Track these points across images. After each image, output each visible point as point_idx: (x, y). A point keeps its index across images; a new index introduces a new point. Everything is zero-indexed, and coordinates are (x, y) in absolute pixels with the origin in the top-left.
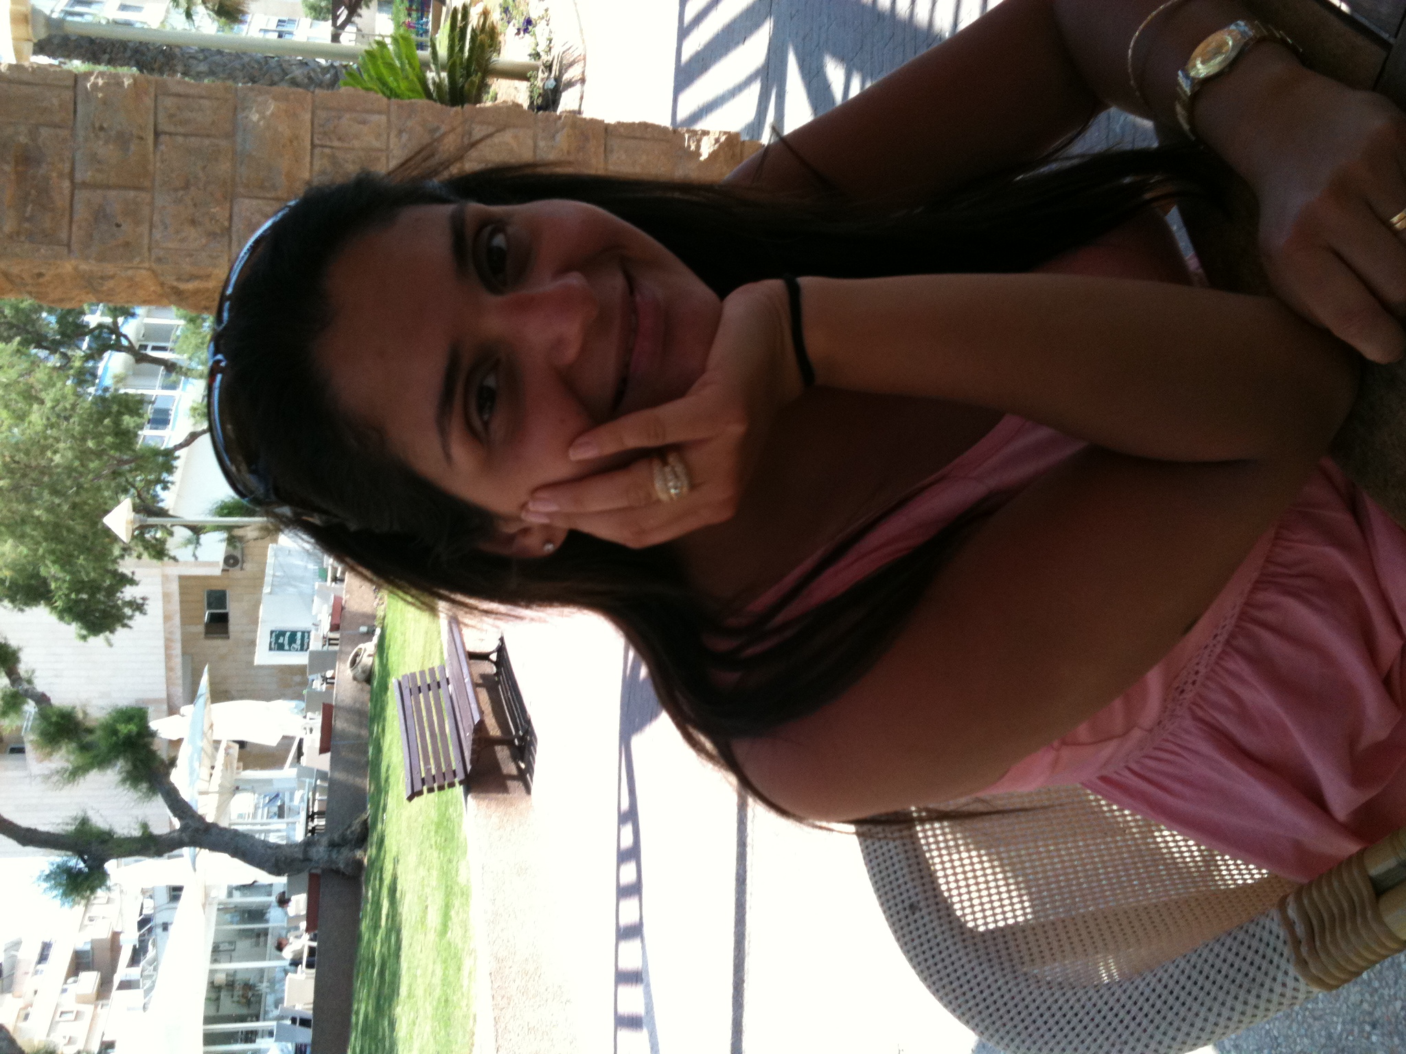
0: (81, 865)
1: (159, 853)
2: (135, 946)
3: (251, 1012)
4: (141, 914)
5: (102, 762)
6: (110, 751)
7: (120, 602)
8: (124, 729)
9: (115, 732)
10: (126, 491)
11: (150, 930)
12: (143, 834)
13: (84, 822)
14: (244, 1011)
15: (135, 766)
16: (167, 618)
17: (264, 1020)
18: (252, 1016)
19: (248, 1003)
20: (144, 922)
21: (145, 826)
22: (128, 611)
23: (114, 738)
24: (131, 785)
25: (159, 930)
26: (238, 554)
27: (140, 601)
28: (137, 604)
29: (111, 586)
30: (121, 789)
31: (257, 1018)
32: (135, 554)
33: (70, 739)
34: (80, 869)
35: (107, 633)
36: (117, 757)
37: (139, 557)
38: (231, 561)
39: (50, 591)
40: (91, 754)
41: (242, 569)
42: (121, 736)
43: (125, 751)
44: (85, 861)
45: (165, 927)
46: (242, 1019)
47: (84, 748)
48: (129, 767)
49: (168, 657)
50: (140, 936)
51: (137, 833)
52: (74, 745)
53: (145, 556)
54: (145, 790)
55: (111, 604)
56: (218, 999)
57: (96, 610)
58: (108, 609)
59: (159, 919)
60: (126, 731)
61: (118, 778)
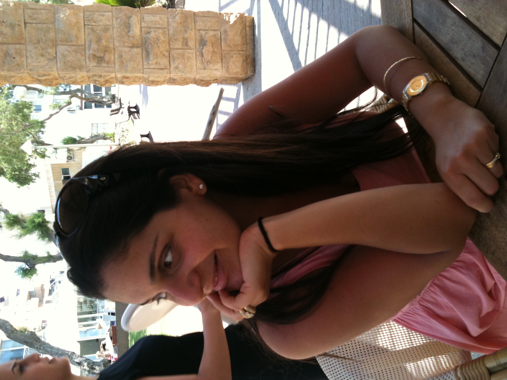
0: (27, 267)
1: (55, 261)
2: (50, 289)
3: (93, 310)
4: (51, 278)
5: (30, 231)
6: (33, 228)
7: (30, 174)
8: (37, 220)
9: (34, 222)
10: (28, 135)
11: (54, 283)
12: (48, 255)
13: (26, 252)
14: (91, 310)
15: (42, 233)
16: (48, 179)
19: (92, 307)
20: (52, 281)
21: (48, 253)
22: (34, 177)
23: (34, 224)
24: (42, 239)
25: (57, 284)
26: (72, 156)
27: (38, 174)
29: (27, 169)
30: (38, 241)
31: (96, 312)
32: (34, 157)
33: (18, 225)
34: (27, 268)
35: (27, 185)
36: (35, 230)
37: (36, 158)
38: (70, 158)
39: (4, 172)
40: (26, 229)
41: (74, 161)
42: (36, 223)
43: (38, 228)
44: (28, 265)
45: (60, 282)
46: (91, 313)
47: (23, 228)
48: (40, 233)
49: (50, 192)
50: (51, 286)
51: (46, 255)
52: (19, 227)
53: (38, 157)
54: (47, 241)
55: (27, 175)
56: (81, 307)
57: (22, 177)
58: (26, 177)
59: (57, 280)
61: (37, 237)
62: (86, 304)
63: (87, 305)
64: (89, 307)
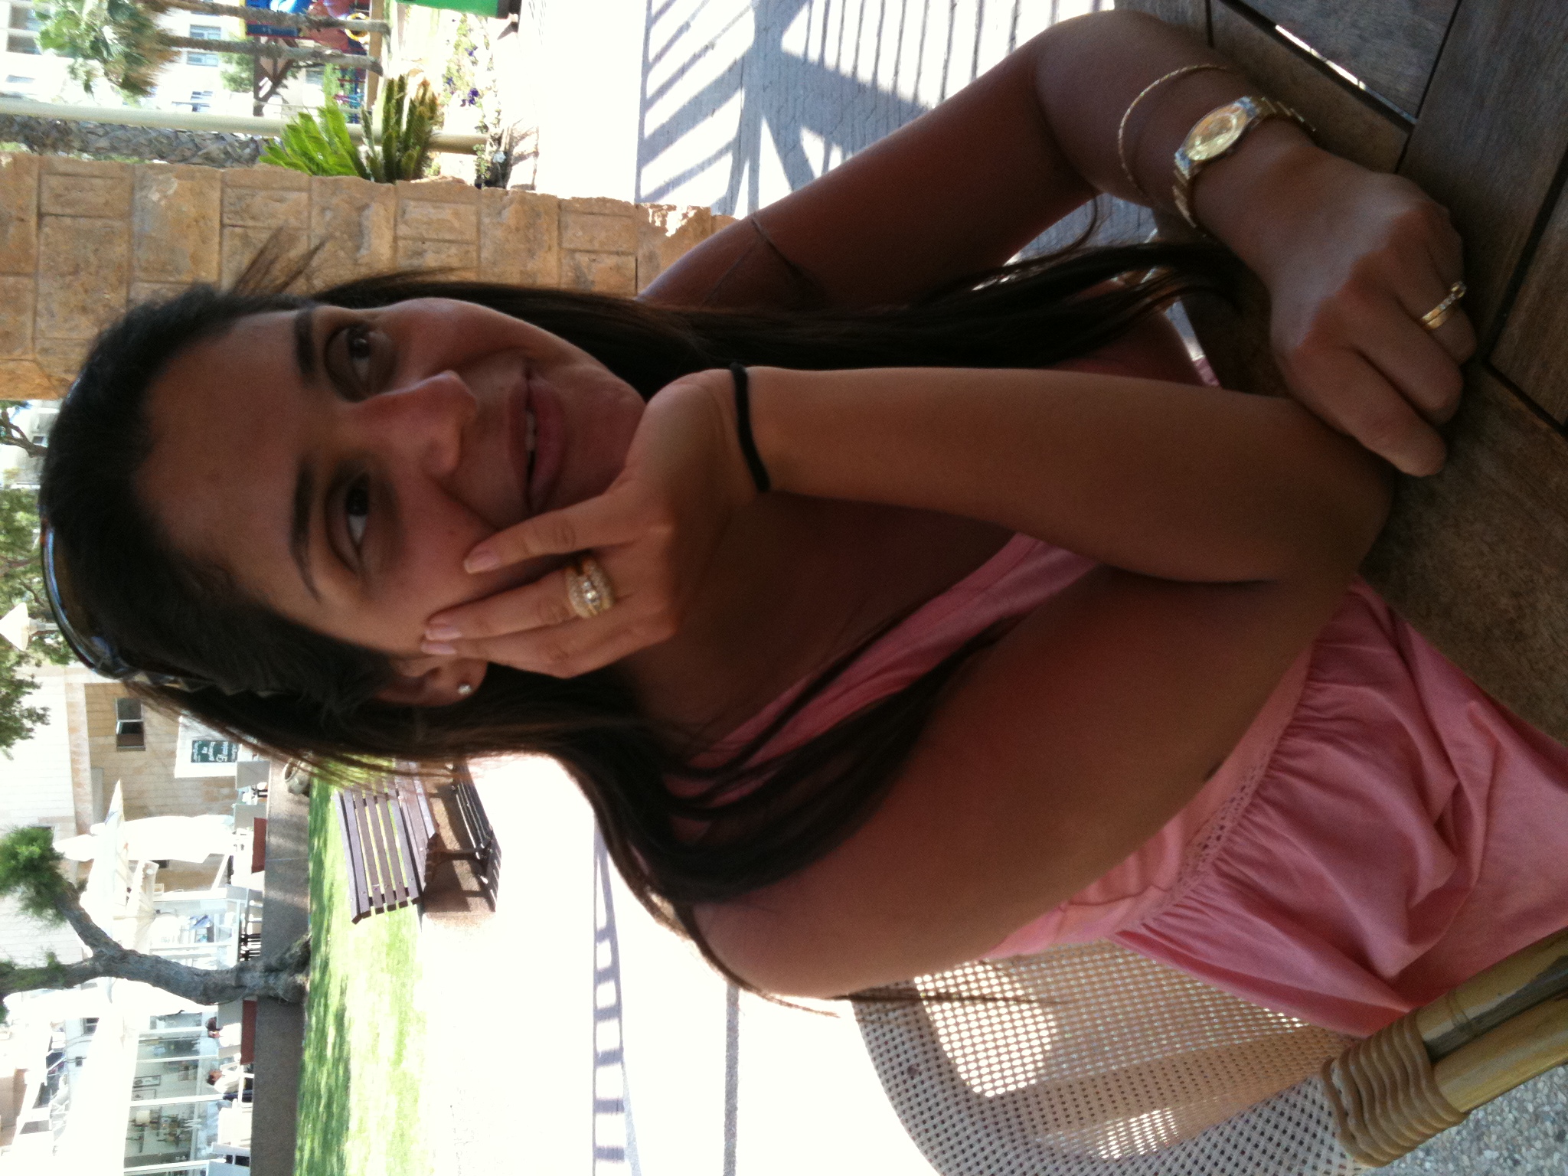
1: (69, 984)
2: (43, 1084)
3: (181, 1150)
4: (50, 1049)
6: (8, 877)
7: (17, 713)
8: (24, 851)
9: (14, 855)
10: (21, 594)
11: (61, 1066)
12: (49, 964)
14: (172, 1150)
15: (38, 892)
16: (72, 730)
17: (196, 1159)
18: (180, 1155)
19: (177, 1141)
20: (53, 1058)
21: (51, 956)
22: (28, 724)
23: (13, 862)
24: (34, 912)
25: (72, 1066)
27: (41, 712)
28: (38, 714)
29: (7, 695)
30: (22, 917)
31: (187, 1157)
32: (33, 662)
35: (4, 747)
36: (17, 883)
37: (38, 665)
42: (22, 859)
43: (26, 876)
45: (79, 1061)
46: (169, 1159)
48: (32, 892)
49: (75, 772)
50: (50, 1073)
51: (42, 963)
53: (47, 662)
54: (50, 917)
55: (7, 715)
56: (141, 1138)
58: (4, 721)
59: (71, 1054)
60: (26, 853)
61: (20, 905)
62: (158, 1128)
63: (162, 1131)
64: (165, 1140)
